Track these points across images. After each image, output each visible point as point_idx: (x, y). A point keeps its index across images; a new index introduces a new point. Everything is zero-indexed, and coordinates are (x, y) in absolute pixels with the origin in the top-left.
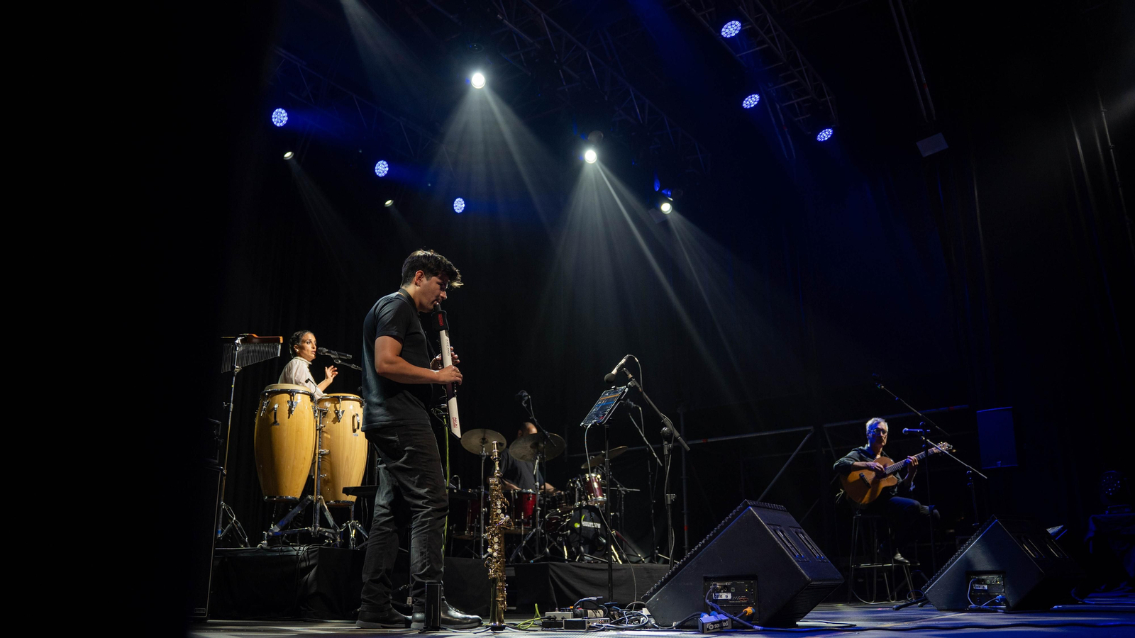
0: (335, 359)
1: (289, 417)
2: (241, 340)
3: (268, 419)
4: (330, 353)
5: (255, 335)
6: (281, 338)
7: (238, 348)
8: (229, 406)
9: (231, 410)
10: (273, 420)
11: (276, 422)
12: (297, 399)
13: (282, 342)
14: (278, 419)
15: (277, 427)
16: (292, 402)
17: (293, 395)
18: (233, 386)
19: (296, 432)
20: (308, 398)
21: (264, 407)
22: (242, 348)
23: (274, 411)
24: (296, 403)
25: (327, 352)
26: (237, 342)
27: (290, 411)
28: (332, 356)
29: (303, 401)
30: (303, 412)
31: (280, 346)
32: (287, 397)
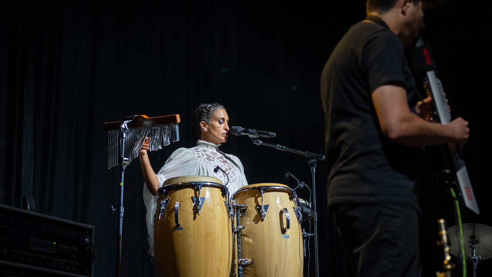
0: (254, 139)
1: (194, 219)
2: (128, 124)
3: (168, 222)
4: (247, 132)
5: (145, 116)
6: (178, 116)
7: (124, 135)
8: (118, 210)
9: (122, 215)
10: (174, 224)
11: (178, 225)
12: (205, 194)
13: (179, 120)
14: (180, 222)
15: (180, 232)
16: (197, 198)
17: (198, 189)
18: (122, 184)
19: (205, 237)
20: (218, 192)
21: (163, 207)
22: (131, 135)
23: (174, 212)
24: (203, 199)
25: (243, 131)
26: (123, 126)
27: (196, 211)
28: (250, 136)
29: (212, 196)
30: (212, 211)
31: (177, 127)
32: (190, 192)
